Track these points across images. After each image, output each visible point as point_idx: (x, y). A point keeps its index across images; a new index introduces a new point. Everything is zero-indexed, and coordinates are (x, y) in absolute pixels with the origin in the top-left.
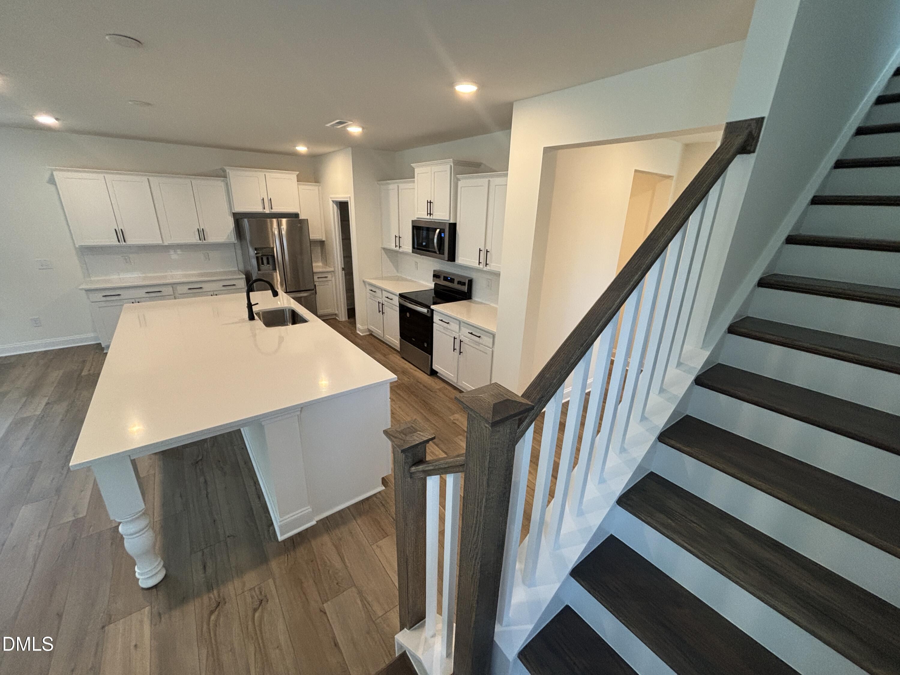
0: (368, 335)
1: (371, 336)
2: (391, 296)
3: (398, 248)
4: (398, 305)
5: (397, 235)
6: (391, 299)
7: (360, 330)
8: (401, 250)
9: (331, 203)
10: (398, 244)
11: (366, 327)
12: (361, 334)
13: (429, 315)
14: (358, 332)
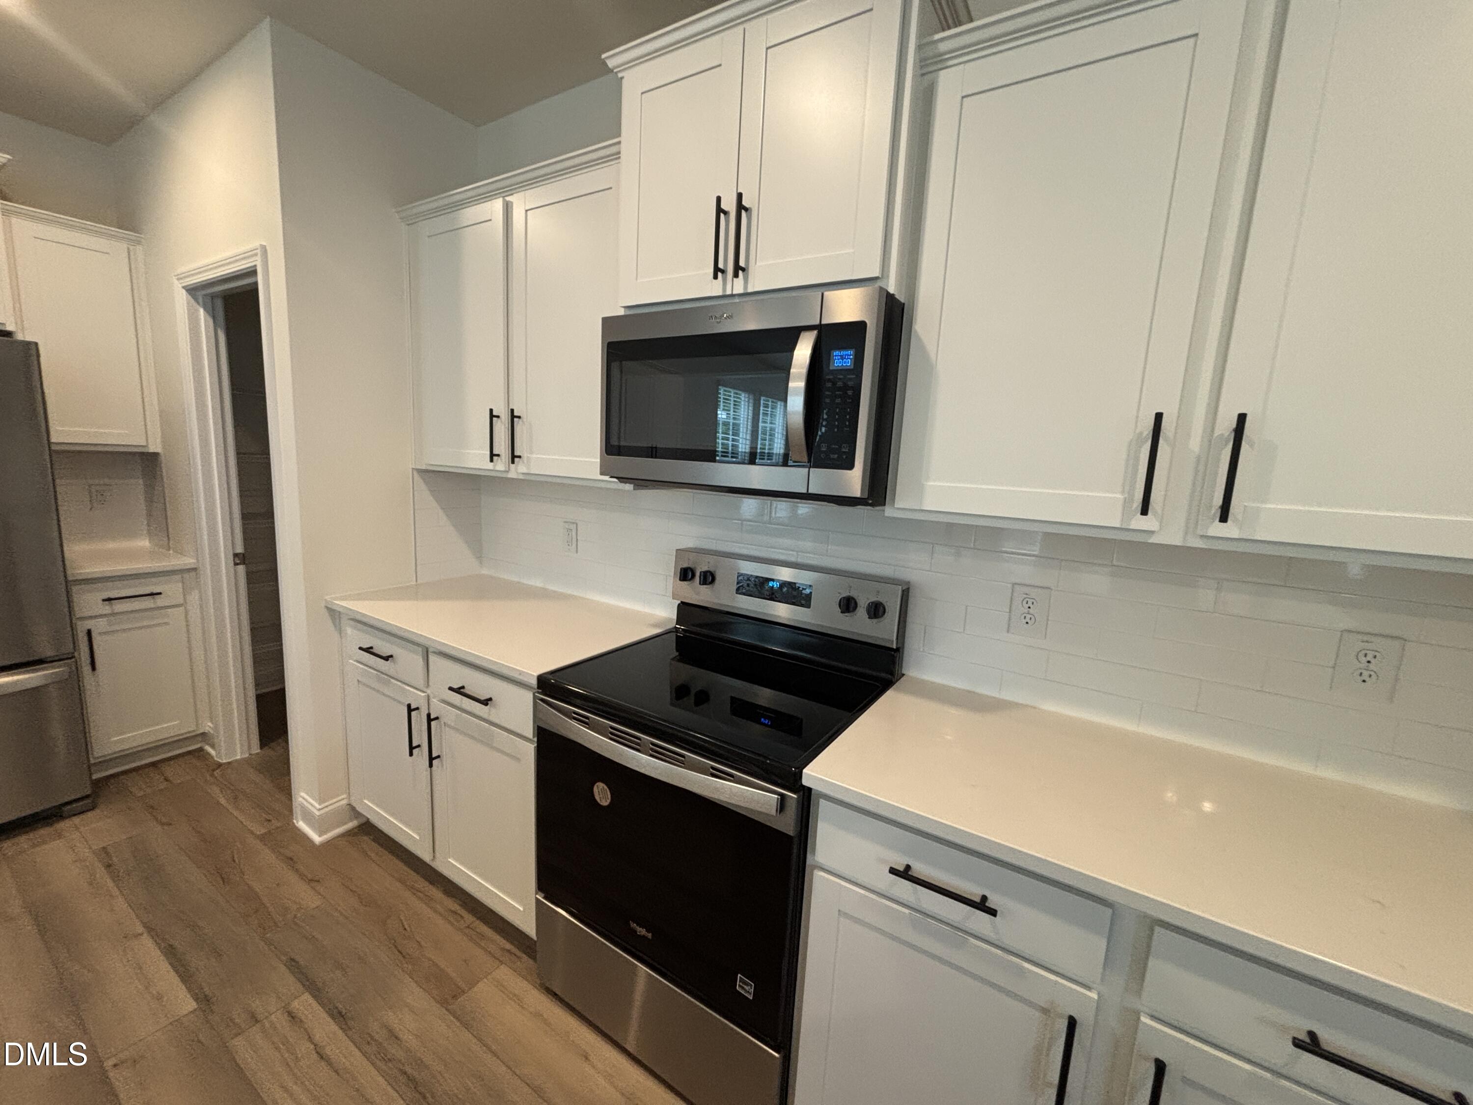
0: (349, 833)
1: (366, 841)
2: (481, 685)
3: (500, 465)
4: (529, 731)
5: (501, 410)
6: (486, 702)
7: (308, 817)
8: (518, 470)
9: (181, 298)
10: (502, 447)
11: (341, 801)
12: (317, 839)
13: (787, 825)
14: (302, 825)
